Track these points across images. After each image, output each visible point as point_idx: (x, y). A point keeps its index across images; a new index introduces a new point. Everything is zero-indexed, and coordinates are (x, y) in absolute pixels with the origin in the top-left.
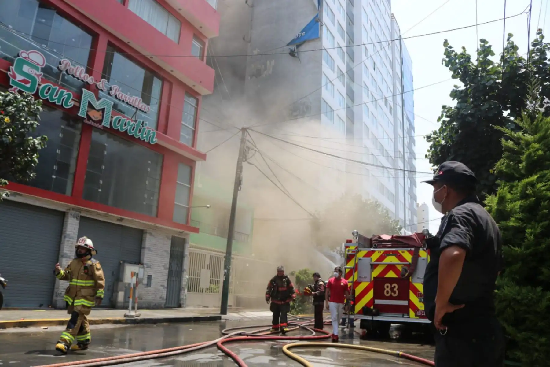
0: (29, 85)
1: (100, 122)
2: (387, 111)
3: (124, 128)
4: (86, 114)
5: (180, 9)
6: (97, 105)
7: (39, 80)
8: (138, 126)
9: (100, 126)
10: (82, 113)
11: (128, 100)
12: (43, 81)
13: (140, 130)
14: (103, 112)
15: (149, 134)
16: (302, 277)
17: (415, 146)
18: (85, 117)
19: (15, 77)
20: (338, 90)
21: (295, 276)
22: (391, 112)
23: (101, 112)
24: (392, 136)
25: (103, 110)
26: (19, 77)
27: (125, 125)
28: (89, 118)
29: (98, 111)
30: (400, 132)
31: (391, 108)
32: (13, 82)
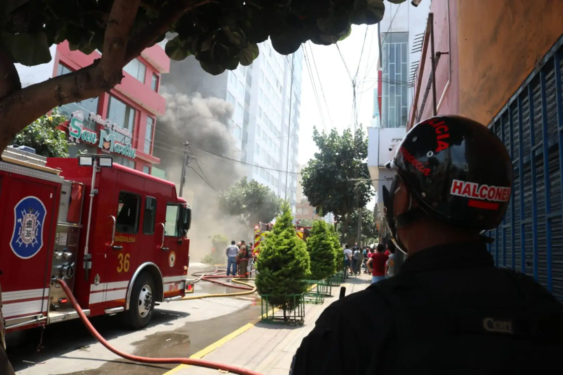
0: (77, 134)
1: (108, 149)
2: (277, 90)
3: (120, 150)
4: (102, 146)
5: (147, 58)
6: (107, 139)
7: (81, 129)
8: (127, 148)
9: (109, 152)
10: (100, 146)
11: (121, 132)
12: (84, 129)
13: (128, 150)
14: (110, 143)
15: (132, 152)
16: (216, 240)
17: (299, 118)
18: (102, 147)
19: (71, 130)
20: (240, 81)
21: (211, 239)
22: (281, 92)
23: (109, 143)
24: (281, 113)
25: (110, 141)
26: (74, 129)
27: (121, 149)
28: (104, 148)
29: (108, 142)
30: (287, 108)
31: (281, 88)
32: (71, 133)
